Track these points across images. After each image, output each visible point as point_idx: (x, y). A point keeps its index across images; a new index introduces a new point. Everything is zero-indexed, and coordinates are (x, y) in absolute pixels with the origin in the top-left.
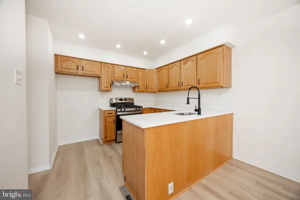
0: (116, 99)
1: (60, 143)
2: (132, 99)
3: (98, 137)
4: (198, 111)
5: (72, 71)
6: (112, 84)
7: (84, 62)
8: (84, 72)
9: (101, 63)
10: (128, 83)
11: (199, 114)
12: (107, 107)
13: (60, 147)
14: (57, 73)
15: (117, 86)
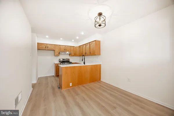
0: (62, 59)
1: (39, 76)
2: (69, 59)
3: (54, 75)
4: (84, 63)
5: (44, 49)
6: (59, 53)
7: (48, 45)
8: (48, 49)
9: (55, 45)
10: (68, 52)
11: (84, 64)
12: (57, 62)
13: (39, 78)
14: (38, 49)
15: (62, 54)
